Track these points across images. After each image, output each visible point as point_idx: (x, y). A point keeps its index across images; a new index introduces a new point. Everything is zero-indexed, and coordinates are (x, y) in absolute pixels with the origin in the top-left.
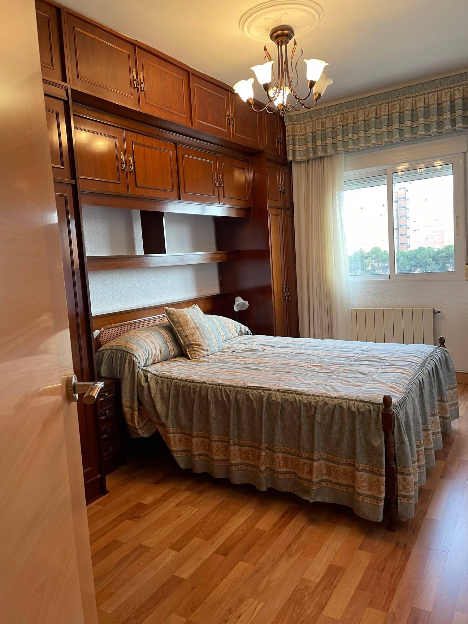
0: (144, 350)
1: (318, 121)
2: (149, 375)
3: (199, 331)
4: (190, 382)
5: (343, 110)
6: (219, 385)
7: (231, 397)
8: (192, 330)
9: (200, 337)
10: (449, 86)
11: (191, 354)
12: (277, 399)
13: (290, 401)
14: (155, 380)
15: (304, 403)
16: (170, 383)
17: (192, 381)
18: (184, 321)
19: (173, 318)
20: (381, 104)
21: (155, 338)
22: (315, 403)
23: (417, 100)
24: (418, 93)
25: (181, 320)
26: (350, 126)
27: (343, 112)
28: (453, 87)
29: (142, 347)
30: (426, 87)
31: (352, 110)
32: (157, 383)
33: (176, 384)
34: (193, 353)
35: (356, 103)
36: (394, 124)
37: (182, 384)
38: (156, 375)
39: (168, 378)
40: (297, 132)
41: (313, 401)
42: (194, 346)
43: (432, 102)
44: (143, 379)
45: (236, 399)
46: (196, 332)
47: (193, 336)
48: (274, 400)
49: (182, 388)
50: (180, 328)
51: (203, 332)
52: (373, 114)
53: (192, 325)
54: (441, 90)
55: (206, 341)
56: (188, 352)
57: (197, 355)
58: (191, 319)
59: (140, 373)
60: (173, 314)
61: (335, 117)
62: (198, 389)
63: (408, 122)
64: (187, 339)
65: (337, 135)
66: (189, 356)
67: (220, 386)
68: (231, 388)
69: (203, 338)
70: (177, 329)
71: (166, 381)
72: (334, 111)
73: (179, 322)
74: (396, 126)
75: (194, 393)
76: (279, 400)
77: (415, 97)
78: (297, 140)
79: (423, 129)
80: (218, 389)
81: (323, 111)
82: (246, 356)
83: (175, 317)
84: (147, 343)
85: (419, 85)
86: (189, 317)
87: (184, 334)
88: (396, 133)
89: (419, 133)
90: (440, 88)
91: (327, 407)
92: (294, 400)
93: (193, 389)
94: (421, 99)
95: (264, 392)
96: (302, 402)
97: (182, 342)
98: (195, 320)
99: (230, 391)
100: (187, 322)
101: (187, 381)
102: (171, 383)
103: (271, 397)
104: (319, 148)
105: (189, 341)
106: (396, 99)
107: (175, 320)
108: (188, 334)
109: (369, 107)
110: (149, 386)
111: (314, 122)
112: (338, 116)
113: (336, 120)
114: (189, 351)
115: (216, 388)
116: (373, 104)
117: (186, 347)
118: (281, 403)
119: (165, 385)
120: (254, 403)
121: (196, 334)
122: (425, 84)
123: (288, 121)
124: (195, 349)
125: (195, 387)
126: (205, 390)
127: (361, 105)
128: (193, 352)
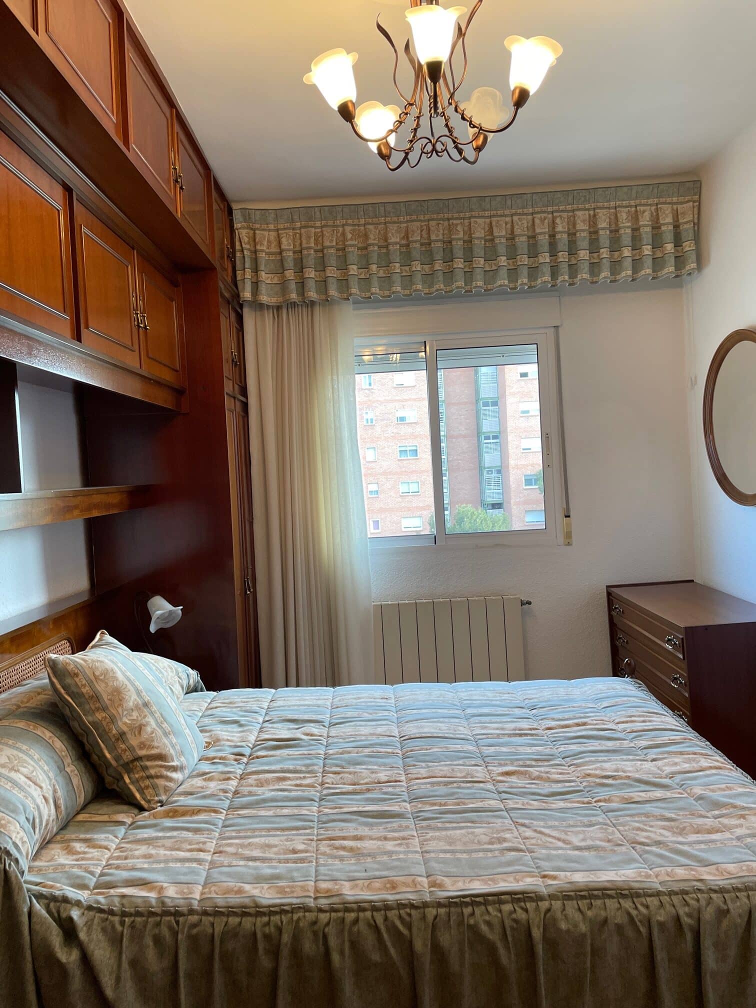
0: (22, 819)
1: (306, 230)
2: (75, 914)
3: (152, 713)
4: (245, 914)
5: (358, 219)
6: (361, 909)
7: (418, 945)
8: (135, 715)
9: (159, 732)
10: (546, 208)
11: (141, 791)
12: (576, 926)
13: (616, 924)
14: (104, 930)
15: (657, 921)
16: (165, 932)
17: (252, 911)
18: (109, 690)
19: (77, 684)
20: (429, 220)
21: (37, 764)
22: (689, 915)
23: (494, 223)
24: (495, 212)
25: (100, 687)
26: (374, 251)
27: (356, 222)
28: (552, 213)
29: (15, 811)
30: (509, 202)
31: (375, 220)
32: (116, 941)
33: (195, 931)
34: (147, 787)
35: (383, 208)
36: (456, 260)
37: (218, 929)
38: (101, 911)
39: (152, 914)
40: (262, 244)
41: (682, 911)
42: (148, 763)
43: (519, 230)
44: (56, 938)
45: (436, 948)
46: (147, 719)
47: (140, 733)
48: (568, 931)
49: (222, 942)
50: (99, 716)
51: (162, 715)
52: (416, 234)
53: (132, 699)
54: (532, 214)
55: (174, 741)
56: (131, 787)
57: (162, 791)
58: (127, 683)
59: (41, 916)
60: (76, 675)
61: (341, 229)
62: (286, 938)
63: (480, 259)
64: (123, 746)
65: (348, 264)
66: (138, 796)
67: (364, 910)
68: (410, 915)
69: (166, 734)
70: (90, 718)
71: (149, 926)
72: (339, 217)
73: (96, 697)
74: (459, 264)
75: (275, 952)
76: (583, 928)
77: (490, 217)
78: (263, 262)
79: (506, 276)
80: (362, 926)
81: (318, 213)
82: (298, 768)
83: (84, 682)
84: (21, 788)
85: (498, 197)
86: (119, 675)
87: (114, 732)
88: (459, 275)
89: (499, 283)
90: (531, 210)
91: (725, 923)
92: (626, 919)
93: (267, 937)
94: (500, 223)
95: (526, 911)
96: (654, 921)
97: (108, 755)
98: (137, 683)
99: (409, 927)
100: (118, 693)
101: (235, 914)
102: (175, 934)
103: (555, 920)
104: (311, 284)
105: (131, 749)
106: (456, 215)
107: (84, 690)
108: (125, 729)
109: (407, 222)
110: (86, 960)
111: (298, 231)
112: (348, 229)
113: (344, 234)
114: (132, 783)
115: (356, 921)
116: (414, 217)
117: (120, 769)
118: (588, 934)
119: (149, 941)
120: (502, 951)
121: (148, 724)
122: (508, 197)
123: (241, 219)
124: (152, 772)
125: (273, 929)
126: (315, 933)
127: (392, 215)
128: (147, 782)
